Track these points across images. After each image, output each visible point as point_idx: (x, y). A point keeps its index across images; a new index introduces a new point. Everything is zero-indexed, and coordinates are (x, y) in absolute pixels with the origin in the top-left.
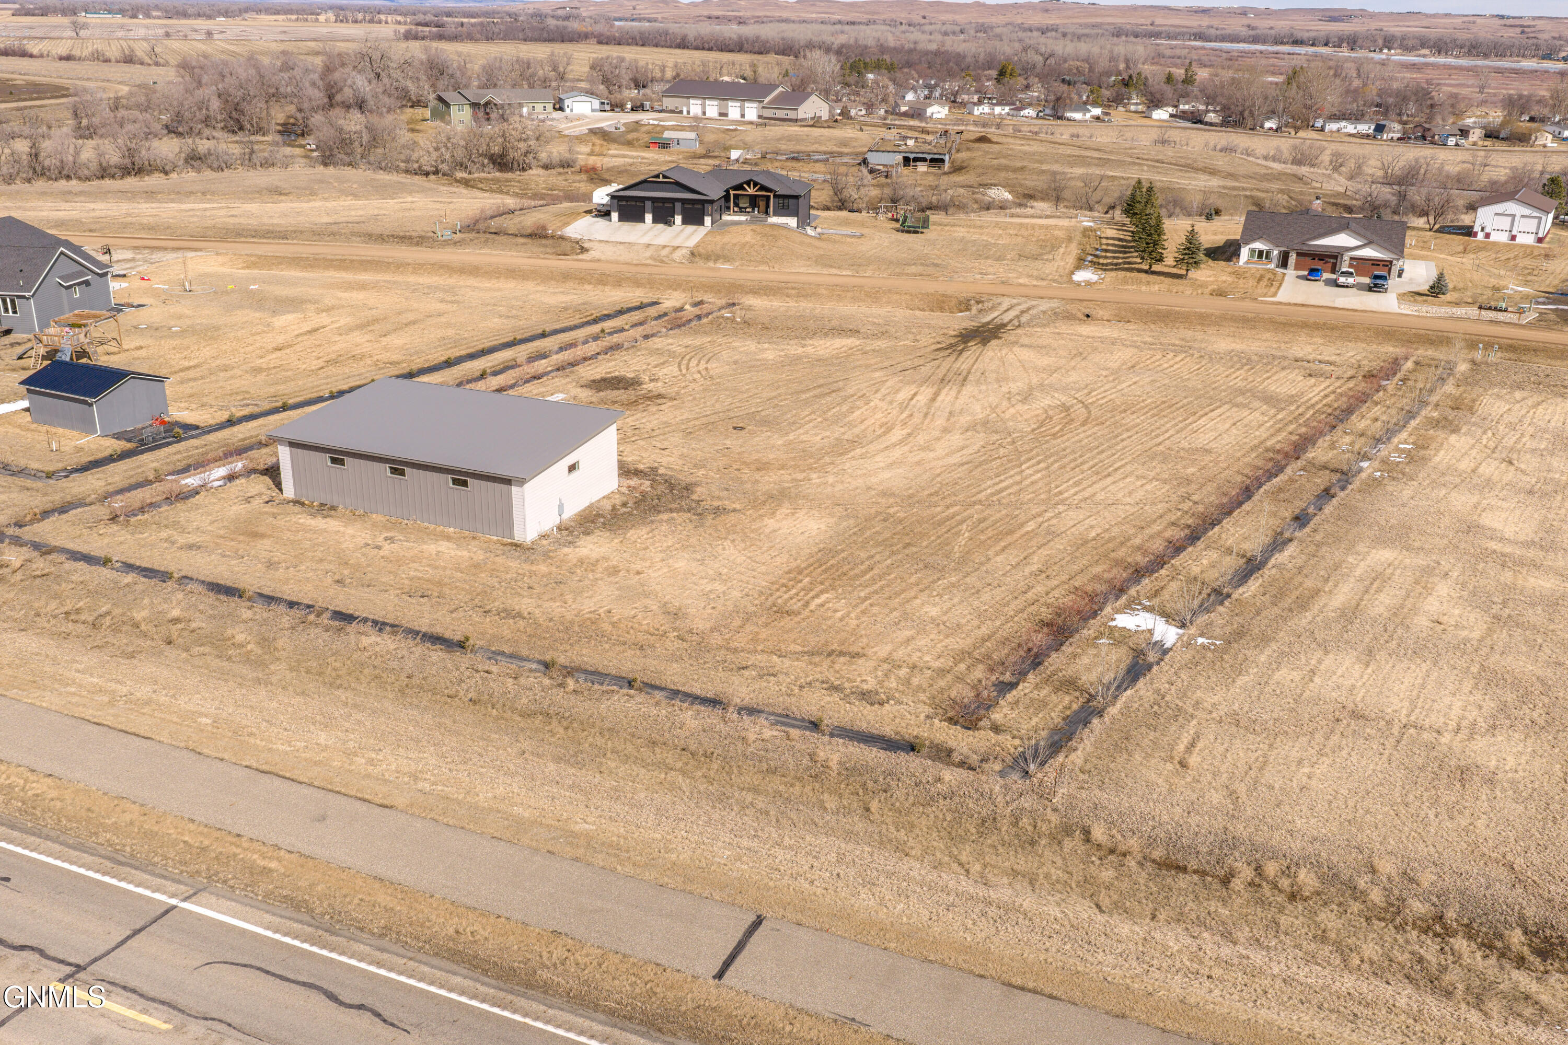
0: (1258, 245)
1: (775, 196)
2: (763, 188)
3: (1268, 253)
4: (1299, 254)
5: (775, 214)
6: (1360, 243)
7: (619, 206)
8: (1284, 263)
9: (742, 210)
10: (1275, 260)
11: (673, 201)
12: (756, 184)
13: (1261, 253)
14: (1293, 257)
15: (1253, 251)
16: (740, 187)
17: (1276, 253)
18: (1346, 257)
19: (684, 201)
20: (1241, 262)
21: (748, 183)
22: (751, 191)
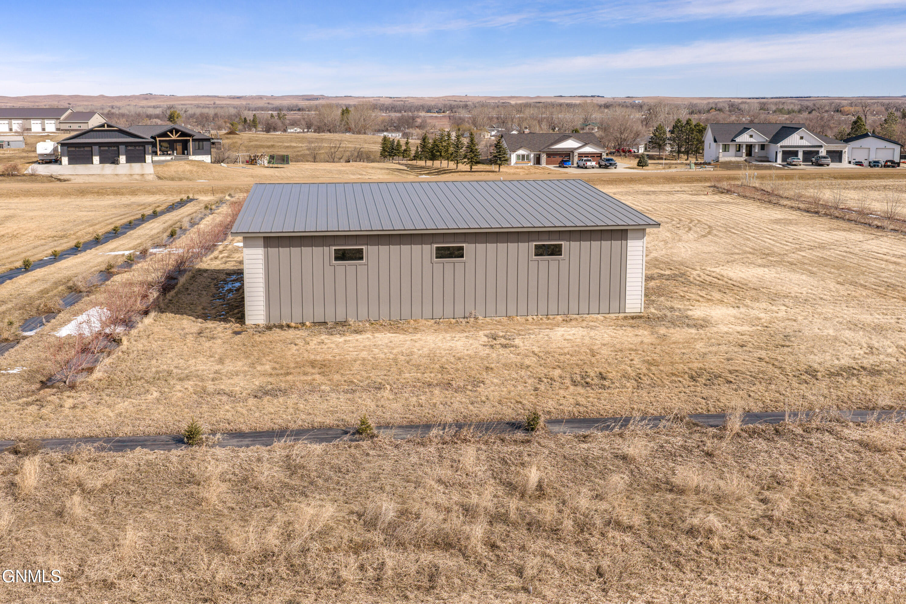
0: (521, 152)
1: (193, 140)
2: (184, 134)
3: (528, 156)
4: (547, 155)
5: (194, 154)
6: (580, 145)
7: (69, 151)
8: (538, 161)
9: (164, 153)
10: (532, 160)
11: (117, 144)
12: (177, 131)
13: (523, 156)
14: (544, 158)
15: (518, 156)
16: (164, 134)
17: (532, 155)
18: (576, 154)
19: (127, 144)
20: (512, 164)
21: (171, 132)
22: (174, 137)
